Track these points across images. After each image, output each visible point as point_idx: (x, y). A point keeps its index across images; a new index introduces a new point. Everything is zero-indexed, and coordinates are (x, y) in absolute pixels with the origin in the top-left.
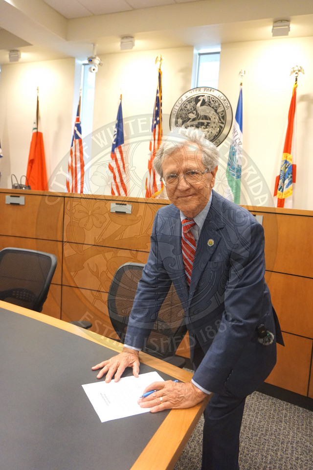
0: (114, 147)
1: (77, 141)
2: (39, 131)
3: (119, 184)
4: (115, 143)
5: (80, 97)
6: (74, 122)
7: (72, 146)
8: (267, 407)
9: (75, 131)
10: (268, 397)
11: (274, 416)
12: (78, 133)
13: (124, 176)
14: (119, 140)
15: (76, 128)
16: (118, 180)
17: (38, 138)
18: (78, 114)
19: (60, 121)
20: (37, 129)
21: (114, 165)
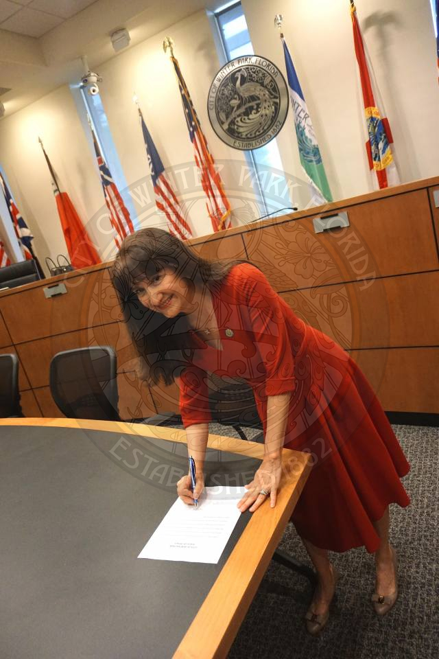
0: (154, 178)
1: (109, 187)
2: (62, 191)
3: (177, 222)
4: (153, 174)
5: (93, 132)
6: (97, 166)
7: (105, 196)
8: (417, 440)
9: (102, 177)
10: (417, 428)
11: (427, 449)
12: (106, 177)
13: (178, 208)
14: (158, 167)
15: (102, 173)
16: (174, 217)
17: (64, 202)
18: (98, 154)
19: (81, 171)
20: (58, 190)
21: (160, 199)
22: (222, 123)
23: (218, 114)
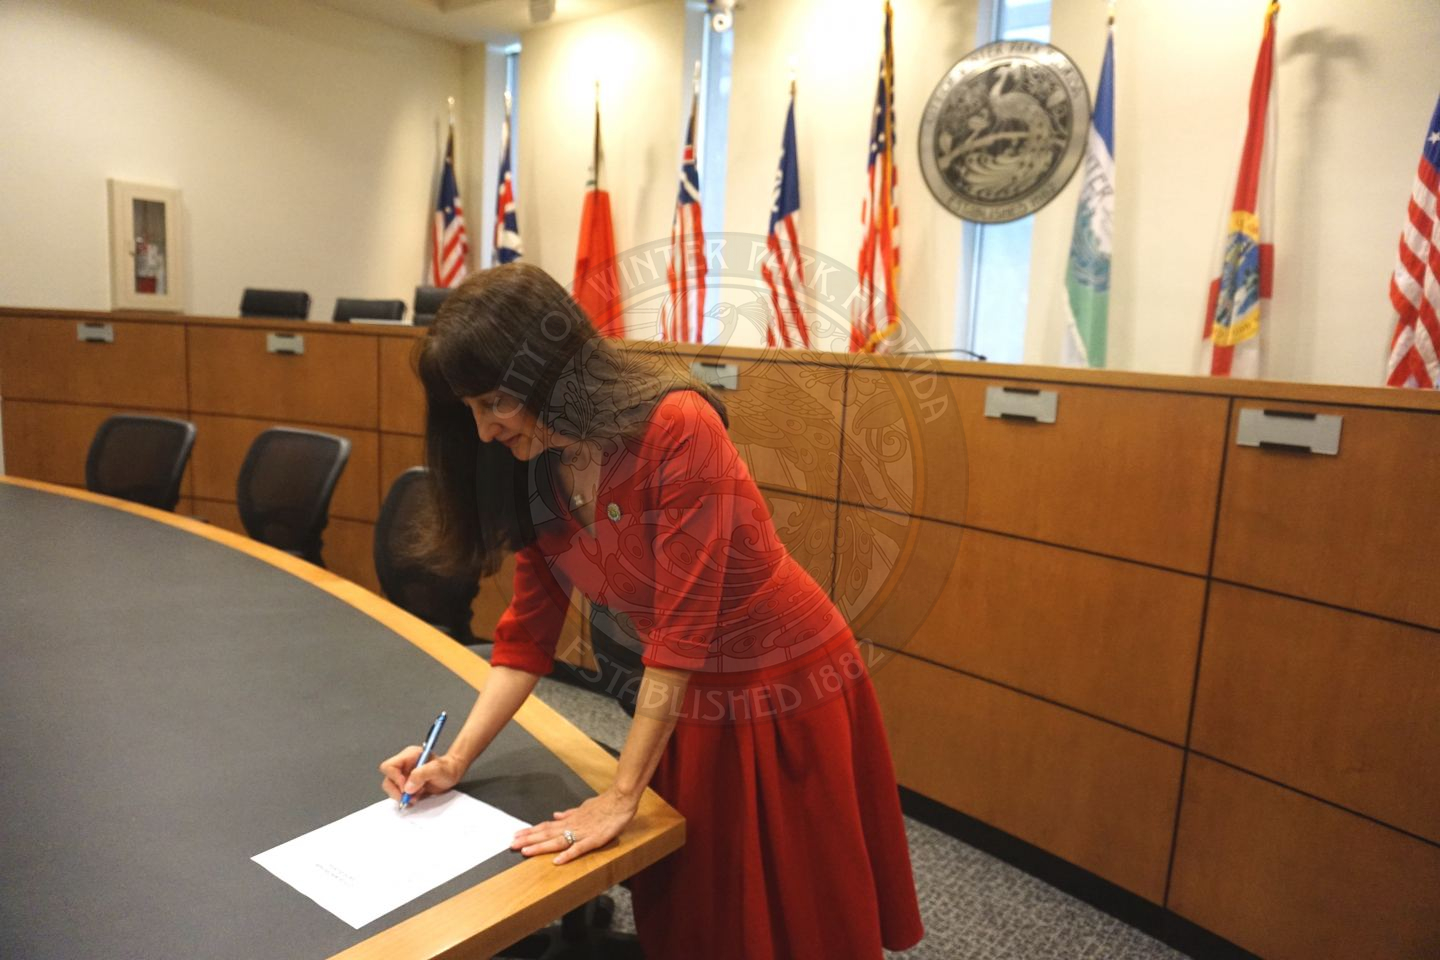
0: (775, 218)
1: (688, 208)
2: (602, 186)
3: (788, 317)
4: (776, 209)
5: (696, 99)
6: (680, 161)
7: (675, 222)
8: (1046, 920)
9: (682, 185)
10: (1060, 895)
11: (1055, 945)
12: (689, 188)
13: (800, 296)
14: (789, 199)
15: (683, 176)
16: (784, 303)
17: (598, 207)
18: (690, 139)
19: (651, 161)
20: (595, 182)
21: (772, 263)
22: (939, 154)
23: (938, 134)
